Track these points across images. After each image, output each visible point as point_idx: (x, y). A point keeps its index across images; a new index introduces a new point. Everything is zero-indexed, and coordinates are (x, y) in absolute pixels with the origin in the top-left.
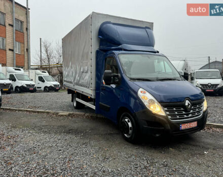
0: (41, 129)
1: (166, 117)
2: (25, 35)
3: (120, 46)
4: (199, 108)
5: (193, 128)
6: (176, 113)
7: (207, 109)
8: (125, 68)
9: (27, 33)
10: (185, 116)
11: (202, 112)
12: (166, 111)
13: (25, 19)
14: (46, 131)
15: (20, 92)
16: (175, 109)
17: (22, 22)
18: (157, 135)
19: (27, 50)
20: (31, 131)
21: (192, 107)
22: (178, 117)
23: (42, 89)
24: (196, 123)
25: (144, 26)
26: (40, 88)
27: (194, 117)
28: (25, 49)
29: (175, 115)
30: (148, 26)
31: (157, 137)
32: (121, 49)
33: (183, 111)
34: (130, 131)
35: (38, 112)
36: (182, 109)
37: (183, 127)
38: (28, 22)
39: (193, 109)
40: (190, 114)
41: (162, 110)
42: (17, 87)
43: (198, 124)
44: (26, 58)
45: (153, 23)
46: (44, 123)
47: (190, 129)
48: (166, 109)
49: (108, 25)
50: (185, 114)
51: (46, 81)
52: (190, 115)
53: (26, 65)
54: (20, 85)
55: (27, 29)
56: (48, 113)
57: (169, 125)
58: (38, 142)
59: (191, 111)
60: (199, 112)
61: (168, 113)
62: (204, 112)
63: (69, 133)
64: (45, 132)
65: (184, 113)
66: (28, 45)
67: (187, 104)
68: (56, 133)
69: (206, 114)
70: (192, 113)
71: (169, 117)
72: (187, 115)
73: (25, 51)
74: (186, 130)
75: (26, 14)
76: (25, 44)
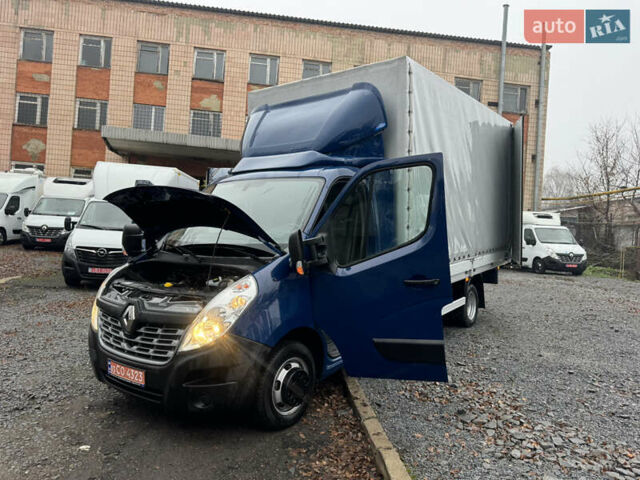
1: (96, 333)
2: (532, 120)
4: (167, 340)
6: (110, 330)
9: (538, 114)
10: (124, 345)
13: (536, 77)
16: (109, 319)
17: (525, 89)
19: (534, 157)
22: (111, 340)
23: (529, 263)
24: (142, 374)
28: (529, 157)
33: (120, 329)
36: (119, 324)
37: (113, 370)
38: (542, 82)
39: (143, 334)
44: (529, 178)
51: (538, 242)
52: (135, 348)
55: (537, 103)
59: (138, 339)
61: (101, 323)
65: (123, 335)
66: (536, 146)
67: (125, 314)
70: (138, 344)
71: (101, 334)
73: (529, 160)
75: (539, 63)
76: (531, 142)
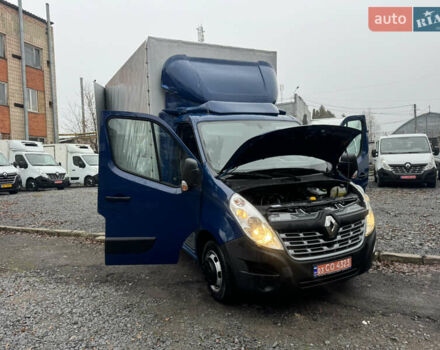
0: (52, 274)
1: (284, 253)
2: (46, 75)
3: (203, 106)
4: (357, 230)
5: (341, 272)
6: (305, 243)
7: (374, 230)
8: (209, 151)
9: (50, 72)
10: (326, 248)
11: (362, 238)
12: (284, 239)
13: (45, 43)
14: (61, 278)
15: (36, 190)
16: (302, 235)
17: (38, 50)
18: (268, 289)
19: (51, 104)
20: (31, 280)
21: (341, 230)
22: (309, 251)
23: (81, 180)
24: (349, 260)
25: (256, 61)
26: (77, 178)
27: (345, 248)
28: (47, 103)
29: (304, 247)
30: (264, 60)
31: (268, 293)
32: (203, 112)
33: (320, 237)
34: (219, 280)
35: (59, 234)
36: (318, 234)
37: (321, 271)
38: (50, 48)
39: (341, 233)
40: (335, 243)
41: (276, 238)
42: (30, 179)
43: (353, 262)
44: (49, 119)
45: (275, 53)
46: (63, 261)
47: (337, 273)
48: (283, 236)
49: (180, 61)
50: (324, 245)
51: (87, 165)
52: (336, 246)
53: (49, 133)
54: (35, 176)
55: (48, 62)
56: (78, 235)
57: (289, 268)
58: (37, 304)
59: (339, 238)
60: (355, 238)
61: (287, 244)
62: (367, 238)
63: (107, 281)
64: (59, 281)
65: (322, 241)
66: (52, 95)
67: (327, 224)
68: (79, 283)
69: (370, 241)
70: (339, 241)
71: (291, 252)
72: (329, 245)
73: (48, 105)
74: (327, 276)
75: (47, 33)
76: (47, 92)
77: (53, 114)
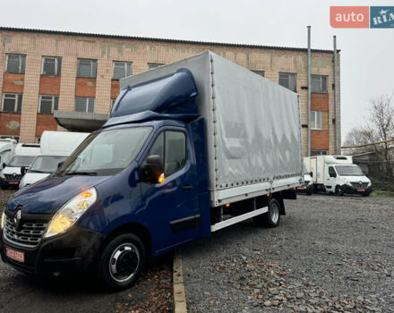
2: (331, 97)
4: (37, 230)
9: (334, 93)
10: (16, 237)
13: (332, 70)
16: (9, 220)
17: (325, 78)
19: (334, 121)
21: (25, 225)
22: (9, 234)
23: (333, 189)
24: (23, 254)
26: (330, 187)
28: (331, 120)
38: (336, 73)
39: (25, 228)
40: (20, 235)
44: (331, 134)
51: (338, 175)
52: (20, 238)
53: (331, 147)
55: (334, 86)
59: (23, 231)
60: (35, 238)
65: (14, 230)
66: (335, 113)
73: (331, 122)
75: (333, 61)
76: (331, 111)
77: (335, 130)
